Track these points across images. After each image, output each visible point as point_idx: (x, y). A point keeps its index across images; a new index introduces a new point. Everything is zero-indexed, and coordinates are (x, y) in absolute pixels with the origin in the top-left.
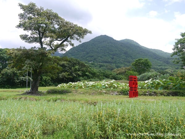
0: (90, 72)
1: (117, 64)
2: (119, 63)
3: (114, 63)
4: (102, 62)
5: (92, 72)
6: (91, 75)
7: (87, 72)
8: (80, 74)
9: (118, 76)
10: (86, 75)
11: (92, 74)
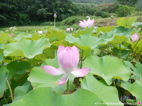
0: (72, 9)
1: (92, 3)
2: (93, 3)
3: (88, 3)
4: (79, 2)
5: (75, 8)
6: (73, 12)
7: (69, 8)
8: (62, 11)
9: (104, 12)
10: (69, 12)
11: (74, 10)
